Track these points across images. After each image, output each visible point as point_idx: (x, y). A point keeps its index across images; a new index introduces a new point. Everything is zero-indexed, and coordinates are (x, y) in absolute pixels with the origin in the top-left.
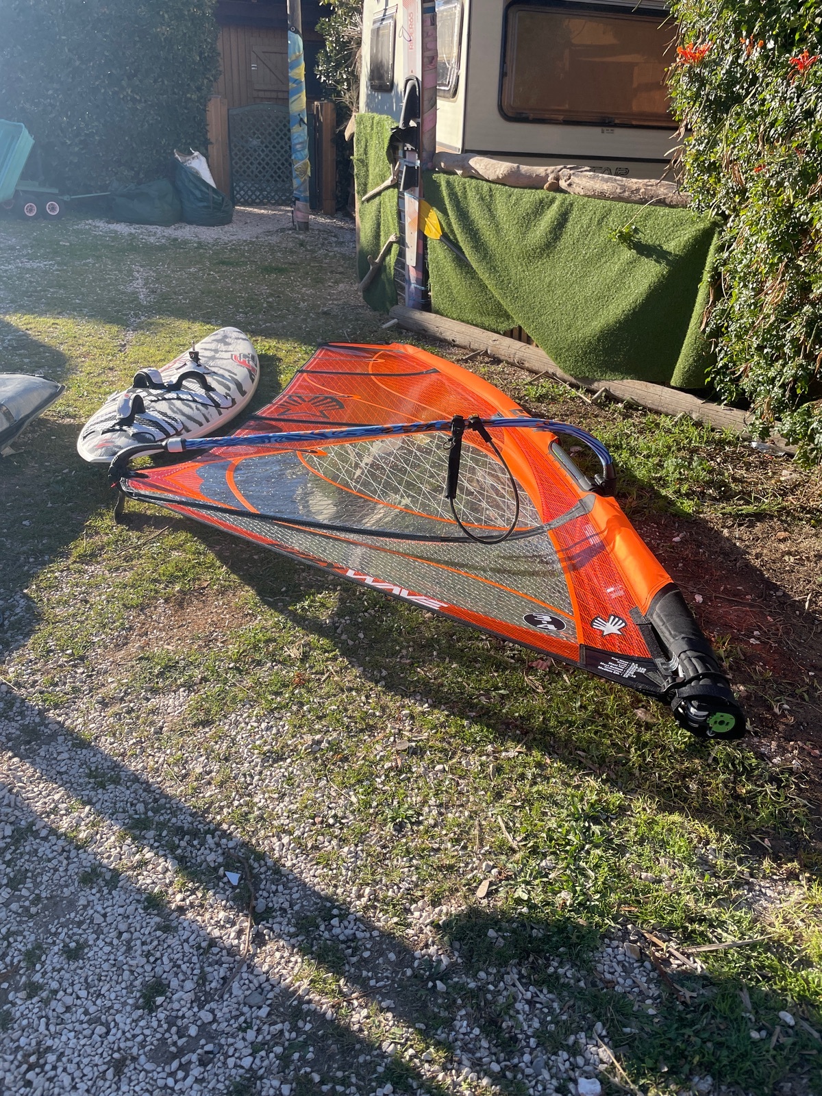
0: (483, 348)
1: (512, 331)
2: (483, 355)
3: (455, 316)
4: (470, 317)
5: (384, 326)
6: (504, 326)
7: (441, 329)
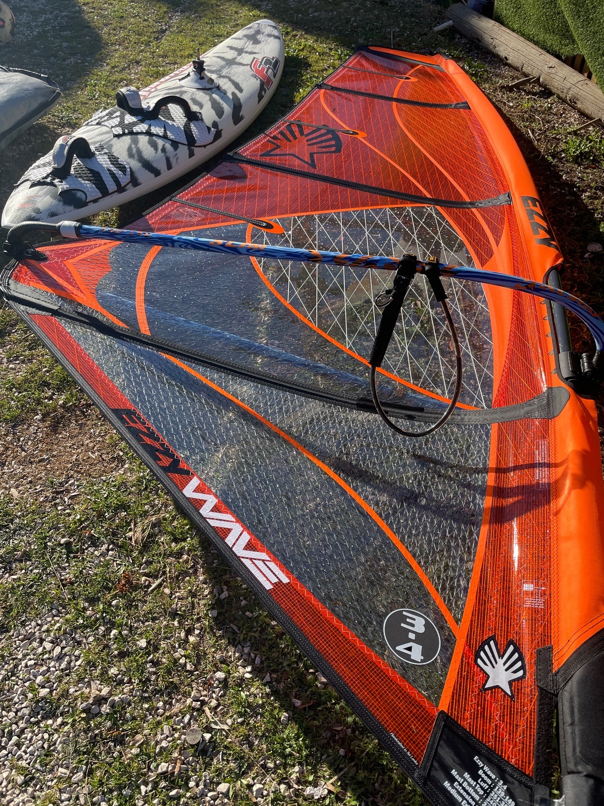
0: (535, 74)
1: (574, 57)
2: (534, 82)
3: (516, 27)
4: (533, 31)
5: (436, 29)
6: (566, 51)
7: (496, 42)
